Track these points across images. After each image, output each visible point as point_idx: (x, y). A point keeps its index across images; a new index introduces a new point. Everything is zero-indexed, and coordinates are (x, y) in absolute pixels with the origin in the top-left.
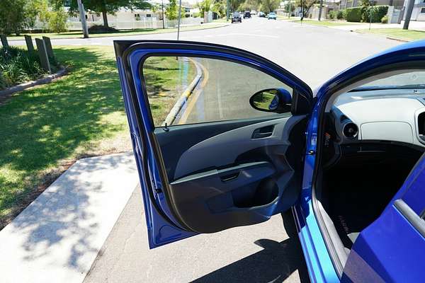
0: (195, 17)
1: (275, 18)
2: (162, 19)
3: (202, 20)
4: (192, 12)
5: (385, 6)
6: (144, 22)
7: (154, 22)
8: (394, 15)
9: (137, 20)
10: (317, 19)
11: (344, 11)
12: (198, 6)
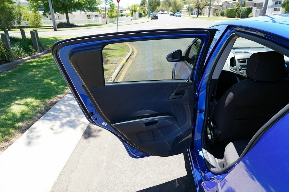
0: (127, 16)
1: (180, 16)
2: (105, 18)
3: (132, 18)
4: (125, 13)
5: (250, 7)
6: (93, 20)
7: (100, 20)
8: (256, 13)
9: (88, 18)
10: (207, 16)
11: (225, 11)
12: (129, 9)
